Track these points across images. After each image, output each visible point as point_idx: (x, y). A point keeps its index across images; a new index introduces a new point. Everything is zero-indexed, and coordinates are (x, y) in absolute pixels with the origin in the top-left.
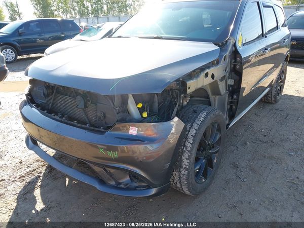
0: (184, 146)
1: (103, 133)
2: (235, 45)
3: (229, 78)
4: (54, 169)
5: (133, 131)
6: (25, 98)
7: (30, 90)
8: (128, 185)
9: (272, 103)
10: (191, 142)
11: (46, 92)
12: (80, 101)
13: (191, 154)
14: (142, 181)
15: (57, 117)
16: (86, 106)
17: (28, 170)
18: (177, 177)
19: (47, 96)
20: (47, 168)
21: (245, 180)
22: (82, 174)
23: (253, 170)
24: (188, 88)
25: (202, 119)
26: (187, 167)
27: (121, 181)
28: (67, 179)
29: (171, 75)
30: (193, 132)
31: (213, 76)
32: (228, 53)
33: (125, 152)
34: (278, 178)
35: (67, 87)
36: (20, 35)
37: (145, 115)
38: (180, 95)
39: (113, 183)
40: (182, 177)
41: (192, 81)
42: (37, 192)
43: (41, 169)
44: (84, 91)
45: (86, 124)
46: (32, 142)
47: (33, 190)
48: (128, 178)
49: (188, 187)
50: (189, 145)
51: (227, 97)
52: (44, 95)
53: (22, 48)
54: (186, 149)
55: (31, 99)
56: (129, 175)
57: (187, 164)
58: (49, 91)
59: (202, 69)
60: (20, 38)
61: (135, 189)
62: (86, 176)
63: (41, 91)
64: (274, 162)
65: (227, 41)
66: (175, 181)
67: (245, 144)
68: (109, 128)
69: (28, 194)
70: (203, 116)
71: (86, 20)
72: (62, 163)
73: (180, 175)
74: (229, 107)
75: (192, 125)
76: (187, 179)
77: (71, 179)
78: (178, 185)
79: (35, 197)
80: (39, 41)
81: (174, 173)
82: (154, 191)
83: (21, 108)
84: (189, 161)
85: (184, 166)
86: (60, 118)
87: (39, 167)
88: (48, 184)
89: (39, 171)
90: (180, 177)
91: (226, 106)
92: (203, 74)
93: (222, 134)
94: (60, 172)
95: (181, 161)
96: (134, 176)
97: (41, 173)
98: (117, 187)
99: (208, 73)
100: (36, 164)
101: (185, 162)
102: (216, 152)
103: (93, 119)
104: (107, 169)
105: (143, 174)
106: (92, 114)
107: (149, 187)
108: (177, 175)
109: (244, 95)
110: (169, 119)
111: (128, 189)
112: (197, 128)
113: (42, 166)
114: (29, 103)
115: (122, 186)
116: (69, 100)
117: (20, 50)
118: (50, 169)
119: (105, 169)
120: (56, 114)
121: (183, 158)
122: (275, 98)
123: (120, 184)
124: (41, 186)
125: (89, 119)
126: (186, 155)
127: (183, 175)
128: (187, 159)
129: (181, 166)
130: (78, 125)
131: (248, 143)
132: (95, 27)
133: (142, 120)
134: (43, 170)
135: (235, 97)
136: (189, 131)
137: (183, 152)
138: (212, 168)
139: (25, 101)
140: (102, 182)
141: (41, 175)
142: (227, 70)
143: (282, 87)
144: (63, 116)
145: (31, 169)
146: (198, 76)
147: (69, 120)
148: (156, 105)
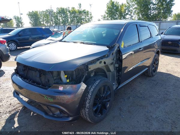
0: (87, 97)
1: (47, 89)
2: (119, 47)
3: (116, 64)
4: (27, 108)
5: (61, 88)
6: (14, 71)
7: (17, 68)
8: (58, 116)
9: (150, 77)
10: (91, 95)
11: (23, 69)
12: (38, 74)
13: (90, 101)
14: (65, 114)
15: (27, 81)
16: (40, 76)
17: (13, 108)
18: (84, 113)
19: (24, 70)
20: (23, 107)
21: (124, 116)
22: (38, 110)
23: (129, 112)
24: (89, 68)
25: (97, 83)
26: (88, 107)
27: (55, 113)
28: (32, 113)
29: (80, 62)
30: (92, 90)
31: (105, 63)
32: (114, 51)
33: (59, 100)
34: (141, 116)
35: (33, 67)
36: (20, 36)
37: (68, 81)
38: (86, 72)
39: (51, 114)
40: (86, 113)
41: (91, 65)
42: (16, 119)
43: (20, 108)
44: (40, 69)
45: (40, 84)
46: (16, 94)
47: (14, 118)
48: (59, 112)
49: (89, 118)
50: (89, 96)
51: (116, 73)
52: (23, 70)
53: (20, 43)
54: (88, 98)
55: (17, 72)
56: (60, 110)
57: (88, 106)
58: (25, 68)
59: (98, 59)
60: (19, 38)
61: (61, 117)
62: (40, 111)
63: (21, 68)
64: (142, 108)
65: (114, 46)
66: (83, 115)
67: (129, 98)
68: (50, 87)
69: (12, 120)
70: (98, 82)
71: (58, 27)
72: (31, 105)
73: (85, 112)
74: (117, 78)
75: (92, 86)
76: (89, 114)
77: (34, 113)
78: (85, 117)
79: (15, 121)
80: (30, 39)
81: (83, 110)
82: (71, 119)
83: (12, 77)
84: (89, 104)
85: (87, 107)
86: (29, 81)
87: (19, 107)
88: (22, 115)
89: (19, 109)
90: (85, 113)
91: (115, 77)
92: (98, 62)
93: (111, 91)
94: (30, 110)
95: (86, 104)
96: (62, 111)
97: (20, 110)
98: (53, 116)
99: (101, 61)
100: (18, 105)
101: (87, 105)
102: (108, 101)
103: (44, 82)
104: (48, 107)
105: (66, 110)
106: (43, 80)
107: (68, 117)
108: (84, 111)
109: (125, 72)
110: (80, 82)
111: (58, 117)
112: (94, 88)
113: (21, 106)
114: (16, 74)
115: (55, 116)
116: (34, 72)
117: (19, 44)
118: (24, 108)
119: (47, 107)
120: (28, 80)
121: (87, 103)
122: (152, 74)
123: (55, 114)
124: (18, 116)
125: (42, 83)
126: (88, 101)
127: (86, 111)
128: (88, 103)
129: (85, 107)
130: (37, 85)
131: (131, 98)
132: (60, 32)
133: (67, 83)
134: (21, 108)
135: (120, 73)
136: (90, 89)
137: (86, 100)
138: (106, 109)
139: (14, 73)
140: (46, 114)
141: (19, 111)
142: (115, 59)
143: (157, 68)
144: (30, 80)
145: (15, 108)
146: (95, 63)
147: (33, 83)
148: (75, 76)
